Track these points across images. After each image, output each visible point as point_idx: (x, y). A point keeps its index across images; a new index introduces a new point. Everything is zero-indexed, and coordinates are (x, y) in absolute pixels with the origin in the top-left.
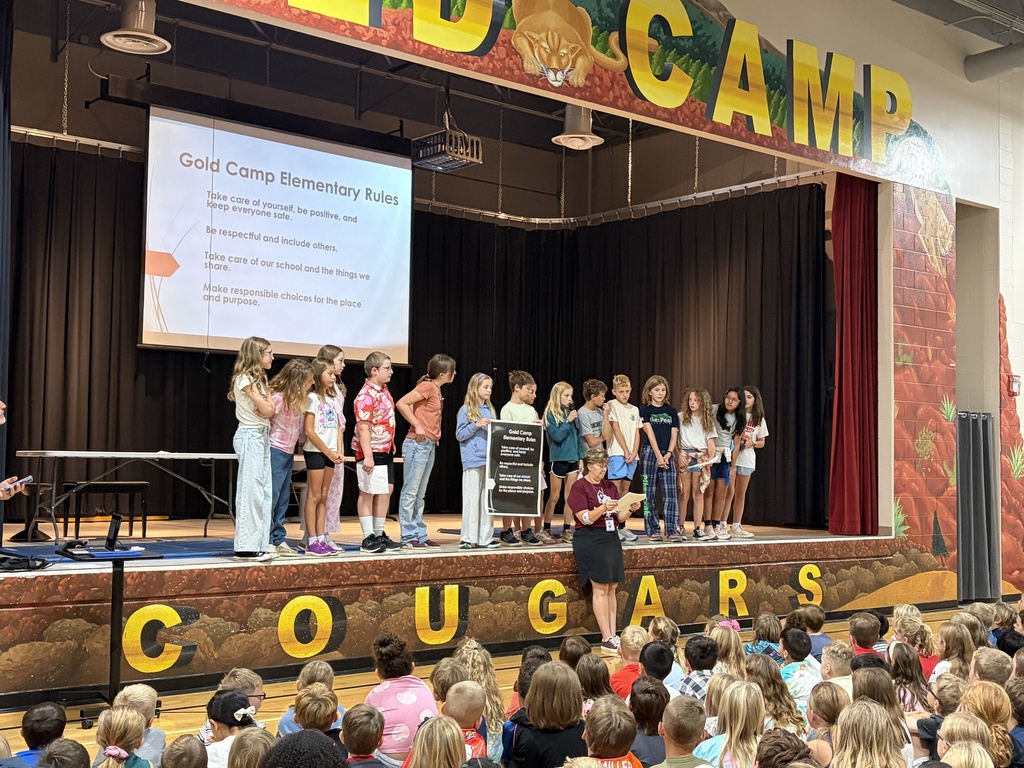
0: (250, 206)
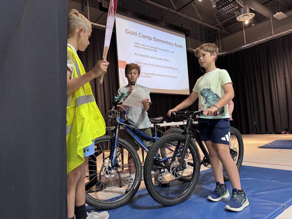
0: (146, 47)
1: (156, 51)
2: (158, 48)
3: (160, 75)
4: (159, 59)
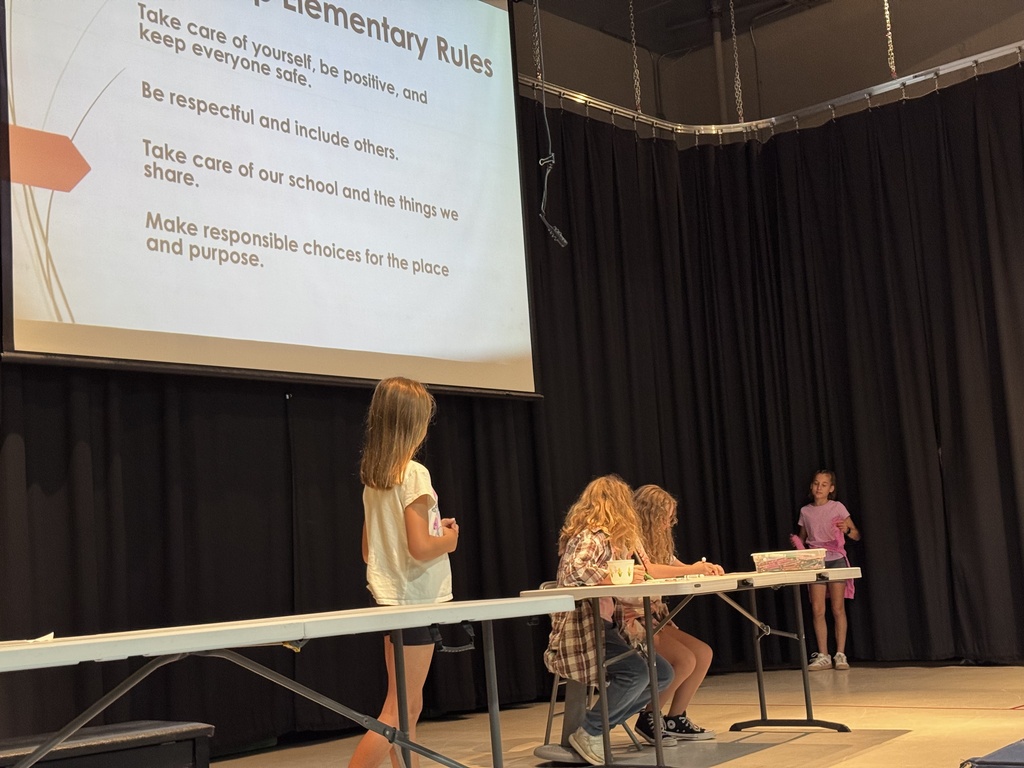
0: (228, 47)
1: (302, 80)
2: (316, 64)
3: (332, 252)
4: (321, 135)
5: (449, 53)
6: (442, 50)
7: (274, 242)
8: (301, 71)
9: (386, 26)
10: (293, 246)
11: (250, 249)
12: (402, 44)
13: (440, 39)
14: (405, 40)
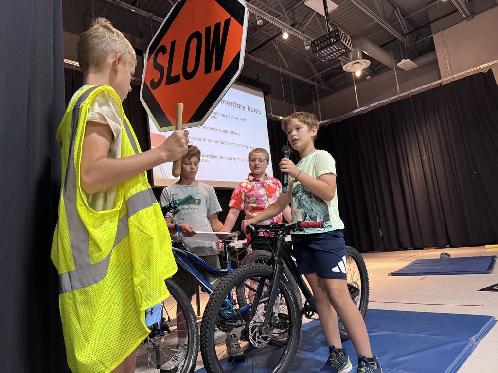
1: (216, 118)
2: (219, 114)
3: (225, 158)
4: (222, 130)
5: (250, 109)
6: (249, 108)
7: (212, 157)
8: (216, 116)
9: (235, 104)
10: (216, 157)
11: (207, 159)
12: (239, 108)
13: (248, 106)
14: (240, 107)
